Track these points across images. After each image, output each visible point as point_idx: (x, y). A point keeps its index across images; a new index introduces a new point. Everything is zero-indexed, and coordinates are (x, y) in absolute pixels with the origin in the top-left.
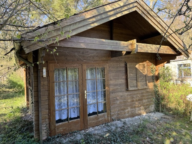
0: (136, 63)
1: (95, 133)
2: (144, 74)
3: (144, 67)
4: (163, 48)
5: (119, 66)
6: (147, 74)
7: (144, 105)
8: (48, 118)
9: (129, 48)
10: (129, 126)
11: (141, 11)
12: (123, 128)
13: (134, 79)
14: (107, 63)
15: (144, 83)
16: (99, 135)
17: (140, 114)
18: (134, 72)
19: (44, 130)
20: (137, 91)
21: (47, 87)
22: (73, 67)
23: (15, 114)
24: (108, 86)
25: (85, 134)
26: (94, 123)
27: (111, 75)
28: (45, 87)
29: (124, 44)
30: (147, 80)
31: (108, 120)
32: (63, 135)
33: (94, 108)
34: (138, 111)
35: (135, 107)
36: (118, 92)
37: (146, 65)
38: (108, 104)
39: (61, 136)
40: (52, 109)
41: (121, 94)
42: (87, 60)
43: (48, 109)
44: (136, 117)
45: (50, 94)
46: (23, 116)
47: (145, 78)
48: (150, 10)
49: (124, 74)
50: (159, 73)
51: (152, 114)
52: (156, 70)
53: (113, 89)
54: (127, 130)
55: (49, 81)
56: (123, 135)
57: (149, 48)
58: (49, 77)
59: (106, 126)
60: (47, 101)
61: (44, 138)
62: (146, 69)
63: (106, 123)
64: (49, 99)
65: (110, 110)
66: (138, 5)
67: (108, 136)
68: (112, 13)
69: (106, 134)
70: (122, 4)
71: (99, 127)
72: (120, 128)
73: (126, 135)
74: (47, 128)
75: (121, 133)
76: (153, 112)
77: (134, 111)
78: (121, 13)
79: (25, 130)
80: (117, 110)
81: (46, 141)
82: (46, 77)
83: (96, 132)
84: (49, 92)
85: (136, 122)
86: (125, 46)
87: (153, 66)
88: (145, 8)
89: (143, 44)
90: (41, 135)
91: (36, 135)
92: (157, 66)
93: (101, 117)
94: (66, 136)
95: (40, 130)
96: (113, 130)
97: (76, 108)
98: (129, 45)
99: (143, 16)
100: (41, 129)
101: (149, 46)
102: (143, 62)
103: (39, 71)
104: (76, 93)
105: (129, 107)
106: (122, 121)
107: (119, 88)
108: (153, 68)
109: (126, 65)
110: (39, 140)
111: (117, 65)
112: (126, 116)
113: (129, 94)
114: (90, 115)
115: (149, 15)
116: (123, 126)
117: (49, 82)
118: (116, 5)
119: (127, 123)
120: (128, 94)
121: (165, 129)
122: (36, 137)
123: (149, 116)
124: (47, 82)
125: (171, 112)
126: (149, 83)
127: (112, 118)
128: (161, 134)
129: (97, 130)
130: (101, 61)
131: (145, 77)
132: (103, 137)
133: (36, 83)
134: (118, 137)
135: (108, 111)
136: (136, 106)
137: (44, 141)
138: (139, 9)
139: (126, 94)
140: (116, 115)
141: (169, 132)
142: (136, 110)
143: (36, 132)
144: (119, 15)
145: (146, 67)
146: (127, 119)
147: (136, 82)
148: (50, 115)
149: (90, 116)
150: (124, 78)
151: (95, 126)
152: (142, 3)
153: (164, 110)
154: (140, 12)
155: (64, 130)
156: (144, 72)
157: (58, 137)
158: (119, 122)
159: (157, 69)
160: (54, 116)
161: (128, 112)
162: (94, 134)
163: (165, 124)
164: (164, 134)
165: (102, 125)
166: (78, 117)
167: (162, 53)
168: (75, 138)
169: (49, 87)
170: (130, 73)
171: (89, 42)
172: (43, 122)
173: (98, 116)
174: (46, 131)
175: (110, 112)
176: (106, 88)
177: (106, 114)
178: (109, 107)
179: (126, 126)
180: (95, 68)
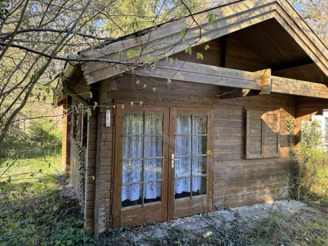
0: (262, 110)
1: (186, 229)
2: (274, 131)
3: (276, 119)
4: (314, 87)
5: (232, 114)
6: (279, 132)
7: (271, 186)
8: (109, 196)
9: (257, 84)
10: (246, 220)
11: (283, 19)
12: (235, 223)
13: (257, 138)
14: (213, 108)
15: (273, 147)
16: (194, 232)
17: (262, 202)
18: (258, 126)
19: (101, 216)
20: (261, 160)
21: (111, 143)
22: (155, 112)
23: (48, 185)
24: (212, 148)
25: (169, 230)
26: (184, 210)
27: (218, 130)
28: (108, 143)
29: (249, 76)
30: (279, 143)
31: (208, 208)
32: (132, 228)
33: (184, 185)
34: (260, 195)
35: (255, 189)
36: (228, 160)
37: (279, 115)
38: (209, 180)
39: (129, 229)
40: (116, 181)
41: (232, 164)
42: (179, 101)
43: (111, 182)
44: (257, 206)
45: (115, 155)
46: (61, 188)
47: (275, 139)
48: (298, 18)
49: (240, 129)
50: (300, 131)
51: (284, 203)
52: (295, 126)
53: (220, 155)
54: (242, 227)
55: (114, 134)
56: (237, 236)
57: (291, 85)
58: (114, 127)
59: (205, 217)
60: (110, 167)
61: (101, 230)
62: (278, 124)
63: (204, 213)
64: (113, 165)
65: (212, 191)
66: (279, 8)
67: (210, 236)
68: (233, 20)
69: (206, 233)
70: (251, 6)
71: (192, 218)
72: (229, 224)
73: (243, 236)
74: (106, 214)
75: (234, 232)
76: (286, 199)
77: (253, 195)
78: (248, 22)
79: (67, 214)
80: (223, 192)
81: (104, 236)
82: (110, 126)
83: (188, 227)
84: (113, 153)
85: (257, 215)
86: (251, 79)
87: (290, 118)
88: (290, 14)
89: (281, 79)
90: (96, 225)
91: (89, 224)
92: (297, 119)
93: (196, 202)
94: (137, 230)
95: (96, 217)
96: (219, 226)
97: (155, 183)
98: (258, 79)
99: (286, 28)
100: (98, 215)
101: (291, 82)
102: (273, 109)
103: (99, 115)
104: (158, 158)
105: (244, 188)
106: (232, 211)
107: (230, 153)
108: (290, 122)
109: (245, 114)
110: (93, 233)
111: (229, 112)
112: (238, 202)
113: (247, 164)
114: (178, 196)
115: (296, 27)
116: (235, 220)
117: (114, 136)
118: (241, 7)
119: (241, 215)
120: (245, 164)
121: (313, 232)
122: (89, 228)
123: (278, 205)
124: (111, 135)
125: (318, 202)
126: (281, 148)
127: (215, 204)
128: (305, 240)
129: (190, 223)
130: (202, 104)
131: (276, 137)
132: (202, 237)
133: (93, 135)
134: (228, 239)
135: (209, 193)
136: (257, 186)
137: (101, 235)
138: (280, 16)
139: (242, 164)
140: (222, 200)
141: (319, 238)
142: (256, 193)
143: (88, 220)
144: (245, 25)
145: (279, 119)
146: (240, 209)
147: (260, 144)
148: (113, 192)
149: (178, 199)
150: (239, 136)
151: (185, 217)
152: (285, 5)
153: (304, 197)
154: (281, 22)
155: (134, 219)
156: (274, 128)
157: (124, 230)
158: (226, 212)
159: (298, 123)
160: (120, 195)
161: (243, 196)
162: (184, 230)
163: (310, 223)
164: (311, 241)
165: (197, 216)
166: (158, 199)
167: (313, 96)
168: (153, 234)
169: (114, 144)
170: (250, 128)
171: (190, 70)
172: (101, 203)
173: (191, 199)
174: (105, 218)
175: (213, 194)
176: (207, 153)
177: (204, 197)
178: (211, 185)
179: (240, 221)
180: (192, 116)
